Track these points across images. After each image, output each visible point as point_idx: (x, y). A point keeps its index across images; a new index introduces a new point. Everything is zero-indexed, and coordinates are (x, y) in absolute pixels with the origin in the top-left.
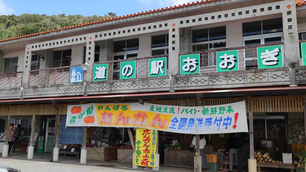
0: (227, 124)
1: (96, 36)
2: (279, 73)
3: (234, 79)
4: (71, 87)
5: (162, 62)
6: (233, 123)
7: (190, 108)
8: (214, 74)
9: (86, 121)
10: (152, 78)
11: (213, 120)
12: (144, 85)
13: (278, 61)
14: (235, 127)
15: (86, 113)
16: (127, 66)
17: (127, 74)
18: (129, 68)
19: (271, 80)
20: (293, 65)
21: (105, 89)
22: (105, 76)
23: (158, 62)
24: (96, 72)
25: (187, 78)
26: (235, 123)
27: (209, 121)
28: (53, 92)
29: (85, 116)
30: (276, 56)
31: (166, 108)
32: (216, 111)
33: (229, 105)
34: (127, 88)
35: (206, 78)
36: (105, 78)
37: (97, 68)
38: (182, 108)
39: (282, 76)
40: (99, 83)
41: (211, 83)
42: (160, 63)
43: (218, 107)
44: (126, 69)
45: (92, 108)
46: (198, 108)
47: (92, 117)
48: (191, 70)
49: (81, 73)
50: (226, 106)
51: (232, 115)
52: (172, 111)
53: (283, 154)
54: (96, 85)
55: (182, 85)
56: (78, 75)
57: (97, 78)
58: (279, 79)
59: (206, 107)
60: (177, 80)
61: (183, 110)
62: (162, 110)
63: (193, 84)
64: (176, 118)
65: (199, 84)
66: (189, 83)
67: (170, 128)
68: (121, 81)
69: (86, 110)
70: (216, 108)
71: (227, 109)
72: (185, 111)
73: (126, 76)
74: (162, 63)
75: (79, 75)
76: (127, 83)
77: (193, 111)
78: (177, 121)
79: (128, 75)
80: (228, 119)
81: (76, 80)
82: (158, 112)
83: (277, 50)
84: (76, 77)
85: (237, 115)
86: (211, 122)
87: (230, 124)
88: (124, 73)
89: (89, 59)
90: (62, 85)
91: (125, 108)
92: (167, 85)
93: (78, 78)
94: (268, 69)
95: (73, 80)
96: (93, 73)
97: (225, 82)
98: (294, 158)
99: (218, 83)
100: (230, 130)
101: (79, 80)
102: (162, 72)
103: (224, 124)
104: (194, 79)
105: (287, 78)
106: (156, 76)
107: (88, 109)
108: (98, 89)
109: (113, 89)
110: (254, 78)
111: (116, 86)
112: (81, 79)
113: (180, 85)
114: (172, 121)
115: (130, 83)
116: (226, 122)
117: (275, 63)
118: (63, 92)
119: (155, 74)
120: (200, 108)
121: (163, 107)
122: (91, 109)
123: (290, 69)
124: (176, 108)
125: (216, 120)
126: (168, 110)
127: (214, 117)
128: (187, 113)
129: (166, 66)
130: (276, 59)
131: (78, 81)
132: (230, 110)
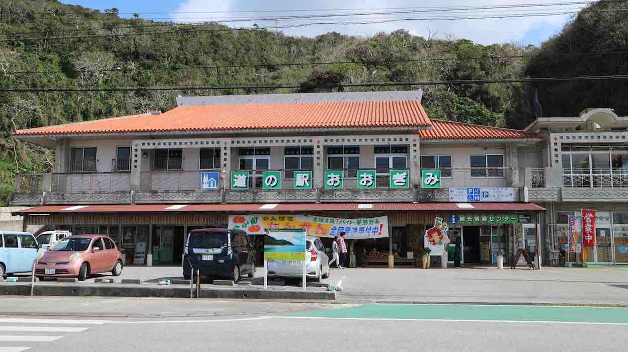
0: (375, 232)
1: (233, 142)
2: (406, 192)
3: (372, 195)
4: (204, 194)
5: (307, 175)
6: (379, 231)
7: (346, 220)
8: (355, 190)
9: (251, 229)
10: (299, 190)
11: (365, 229)
12: (290, 196)
13: (405, 183)
14: (380, 234)
15: (250, 223)
16: (271, 177)
17: (271, 183)
18: (273, 179)
19: (400, 197)
20: (416, 186)
21: (248, 198)
22: (246, 184)
23: (304, 175)
24: (235, 180)
25: (332, 192)
26: (381, 230)
27: (362, 229)
28: (180, 199)
29: (250, 225)
30: (404, 179)
31: (327, 219)
32: (367, 223)
33: (376, 218)
34: (272, 198)
35: (350, 193)
36: (246, 187)
37: (235, 176)
38: (340, 220)
39: (409, 195)
40: (240, 191)
41: (353, 198)
42: (305, 177)
43: (368, 219)
44: (269, 179)
45: (257, 218)
46: (352, 220)
47: (257, 226)
48: (335, 185)
49: (215, 179)
50: (374, 219)
51: (378, 226)
52: (332, 222)
53: (408, 253)
54: (237, 193)
55: (328, 197)
56: (212, 181)
57: (236, 186)
58: (406, 197)
59: (359, 219)
60: (323, 193)
61: (341, 221)
62: (324, 221)
63: (338, 198)
64: (335, 227)
65: (343, 198)
66: (334, 196)
67: (331, 234)
68: (265, 191)
69: (250, 220)
70: (367, 221)
71: (375, 221)
72: (342, 222)
73: (270, 186)
74: (307, 177)
75: (214, 182)
76: (272, 193)
77: (349, 222)
78: (336, 229)
79: (271, 185)
80: (376, 228)
81: (210, 186)
82: (320, 222)
83: (405, 174)
84: (209, 183)
85: (381, 226)
86: (363, 230)
87: (377, 232)
88: (268, 182)
89: (225, 165)
90: (194, 191)
91: (291, 219)
92: (313, 198)
93: (212, 184)
94: (399, 189)
95: (205, 186)
96: (231, 180)
97: (364, 197)
98: (415, 255)
99: (359, 197)
100: (377, 236)
101: (214, 186)
102: (308, 185)
103: (373, 232)
104: (338, 193)
105: (411, 197)
106: (302, 188)
107: (253, 219)
108: (239, 198)
109: (257, 198)
110: (387, 195)
111: (260, 196)
112: (217, 186)
113: (325, 198)
114: (332, 229)
115: (275, 193)
116: (374, 230)
117: (403, 184)
118: (195, 198)
119: (301, 186)
120: (355, 220)
121: (325, 219)
122: (256, 220)
123: (414, 190)
124: (335, 220)
125: (367, 229)
126: (329, 221)
127: (365, 226)
128: (344, 223)
129: (311, 180)
130: (404, 181)
131: (212, 187)
132: (377, 222)
